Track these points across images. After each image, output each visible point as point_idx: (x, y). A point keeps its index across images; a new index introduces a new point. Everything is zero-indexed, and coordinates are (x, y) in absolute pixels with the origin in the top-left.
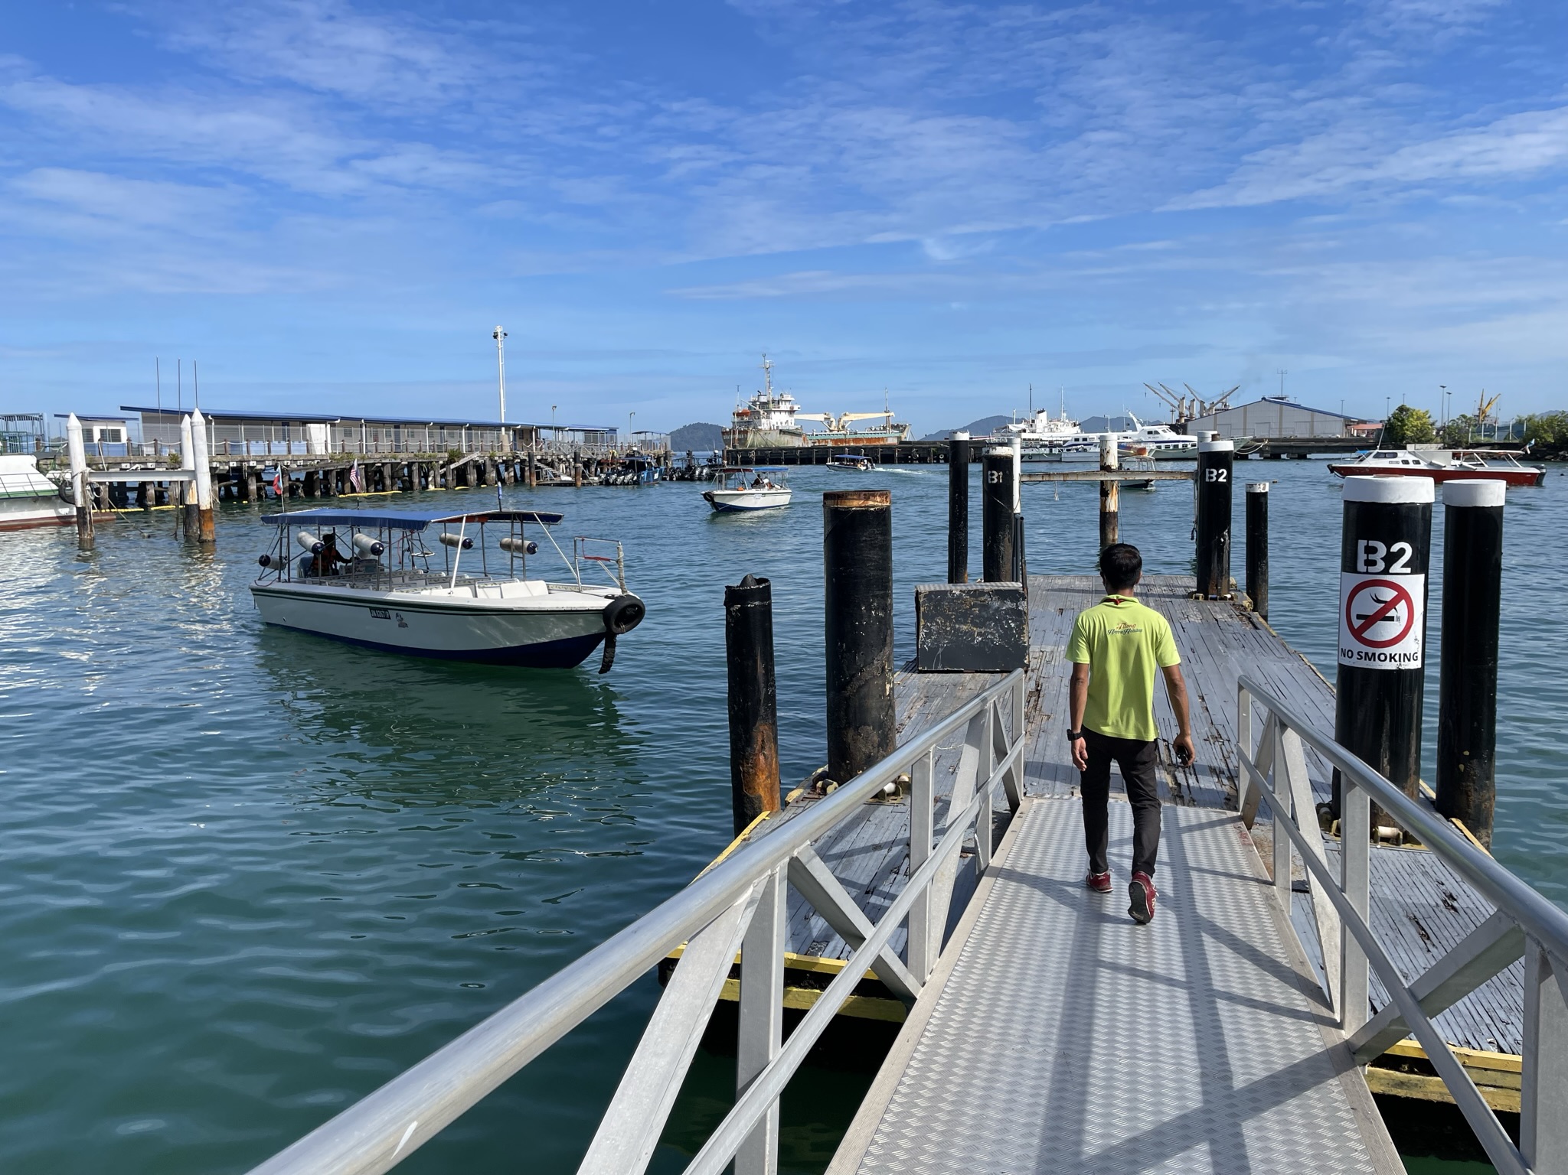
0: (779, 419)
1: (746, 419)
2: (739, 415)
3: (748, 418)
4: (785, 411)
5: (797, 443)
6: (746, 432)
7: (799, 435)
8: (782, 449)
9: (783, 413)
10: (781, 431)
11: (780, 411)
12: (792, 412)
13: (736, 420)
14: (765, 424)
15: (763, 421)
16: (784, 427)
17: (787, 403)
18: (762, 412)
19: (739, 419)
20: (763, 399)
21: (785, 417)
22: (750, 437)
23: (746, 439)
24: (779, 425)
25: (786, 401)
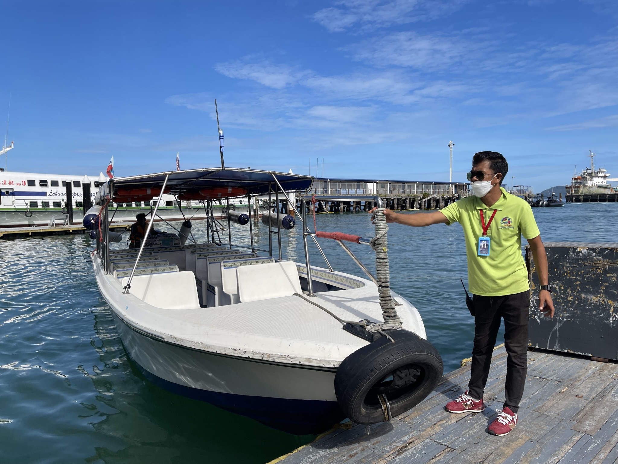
0: (597, 181)
1: (579, 181)
2: (575, 179)
3: (581, 180)
4: (601, 177)
5: (608, 192)
6: (579, 187)
7: (609, 188)
8: (597, 195)
9: (600, 178)
10: (598, 186)
11: (598, 177)
12: (605, 177)
13: (573, 182)
14: (589, 183)
15: (589, 182)
16: (601, 184)
17: (603, 173)
18: (588, 177)
19: (575, 181)
20: (589, 171)
21: (601, 180)
22: (581, 190)
23: (578, 191)
24: (598, 183)
25: (601, 172)
